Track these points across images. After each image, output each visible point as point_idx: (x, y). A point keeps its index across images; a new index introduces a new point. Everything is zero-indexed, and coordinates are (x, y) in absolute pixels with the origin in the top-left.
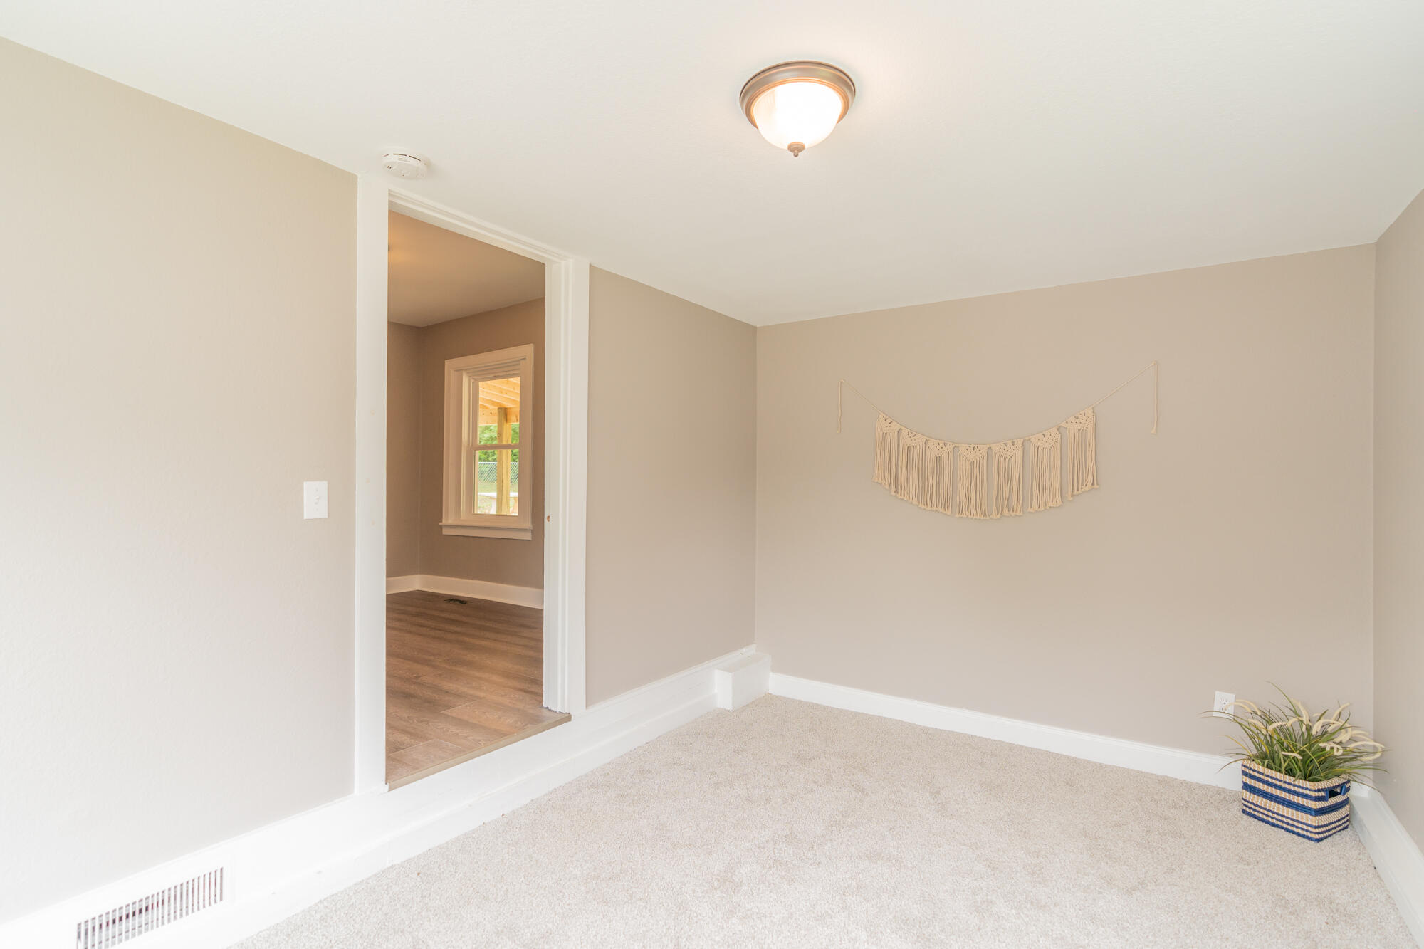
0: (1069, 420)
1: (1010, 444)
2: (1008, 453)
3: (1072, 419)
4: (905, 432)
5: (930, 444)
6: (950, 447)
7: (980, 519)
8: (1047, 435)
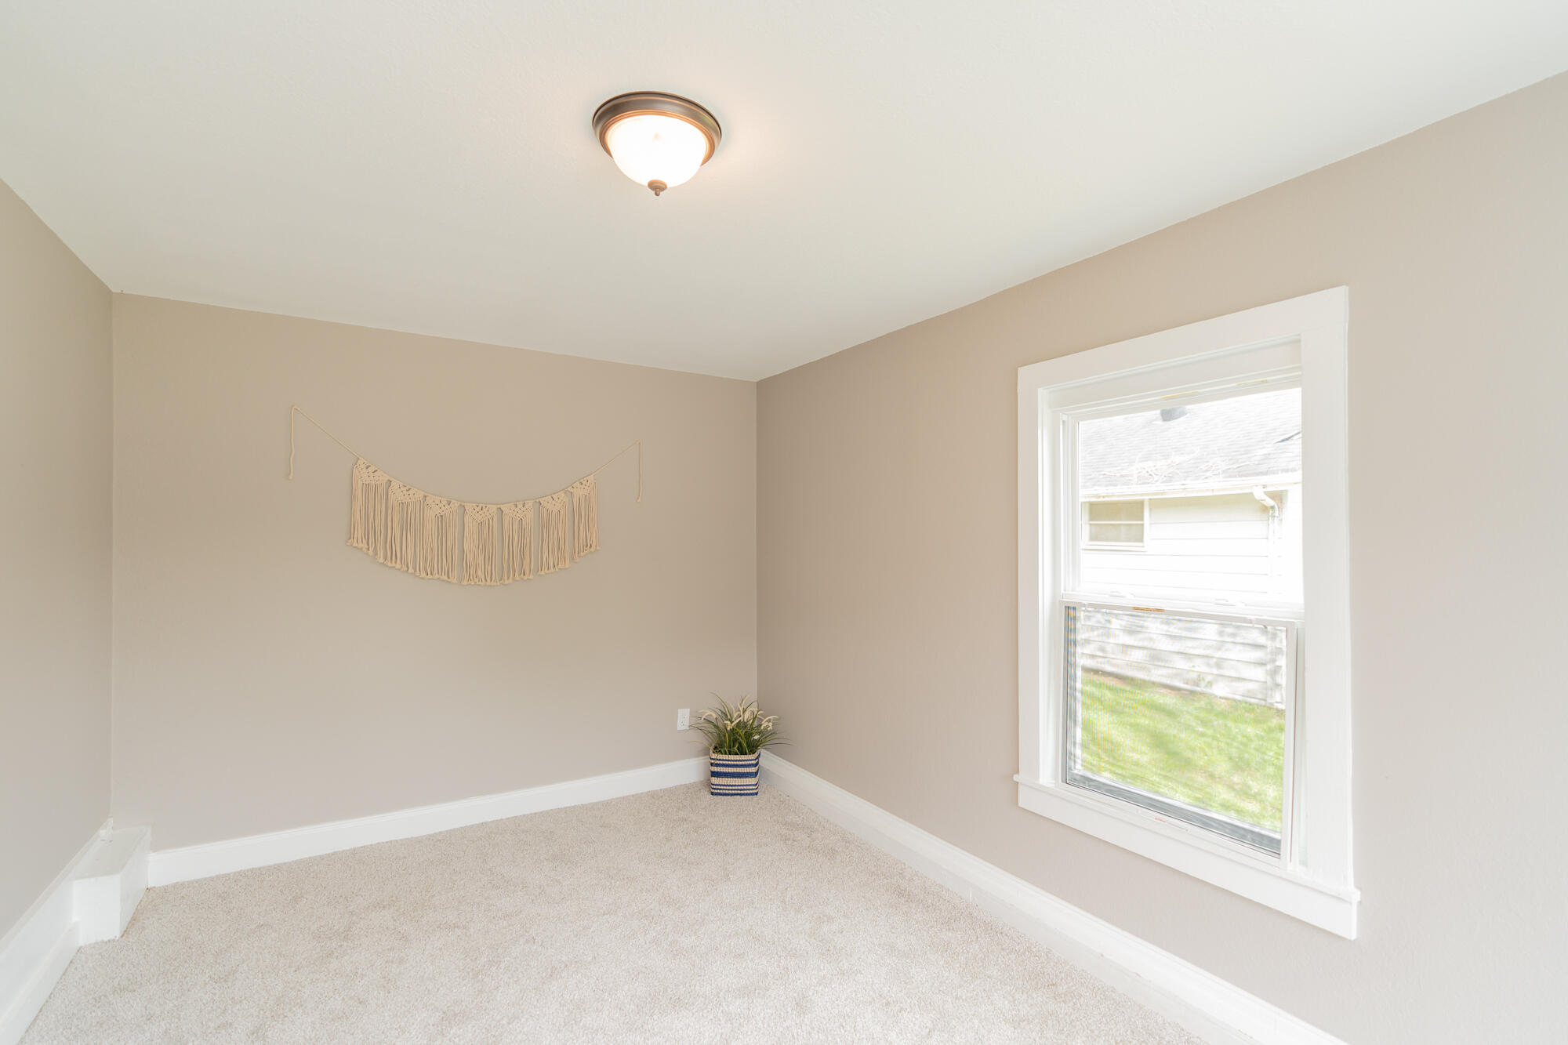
0: (574, 485)
1: (520, 506)
2: (518, 515)
3: (578, 484)
4: (395, 484)
5: (429, 501)
6: (455, 505)
7: (490, 586)
8: (556, 499)
